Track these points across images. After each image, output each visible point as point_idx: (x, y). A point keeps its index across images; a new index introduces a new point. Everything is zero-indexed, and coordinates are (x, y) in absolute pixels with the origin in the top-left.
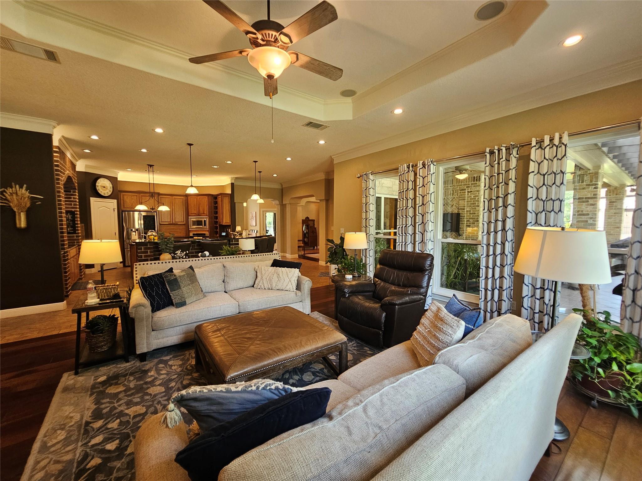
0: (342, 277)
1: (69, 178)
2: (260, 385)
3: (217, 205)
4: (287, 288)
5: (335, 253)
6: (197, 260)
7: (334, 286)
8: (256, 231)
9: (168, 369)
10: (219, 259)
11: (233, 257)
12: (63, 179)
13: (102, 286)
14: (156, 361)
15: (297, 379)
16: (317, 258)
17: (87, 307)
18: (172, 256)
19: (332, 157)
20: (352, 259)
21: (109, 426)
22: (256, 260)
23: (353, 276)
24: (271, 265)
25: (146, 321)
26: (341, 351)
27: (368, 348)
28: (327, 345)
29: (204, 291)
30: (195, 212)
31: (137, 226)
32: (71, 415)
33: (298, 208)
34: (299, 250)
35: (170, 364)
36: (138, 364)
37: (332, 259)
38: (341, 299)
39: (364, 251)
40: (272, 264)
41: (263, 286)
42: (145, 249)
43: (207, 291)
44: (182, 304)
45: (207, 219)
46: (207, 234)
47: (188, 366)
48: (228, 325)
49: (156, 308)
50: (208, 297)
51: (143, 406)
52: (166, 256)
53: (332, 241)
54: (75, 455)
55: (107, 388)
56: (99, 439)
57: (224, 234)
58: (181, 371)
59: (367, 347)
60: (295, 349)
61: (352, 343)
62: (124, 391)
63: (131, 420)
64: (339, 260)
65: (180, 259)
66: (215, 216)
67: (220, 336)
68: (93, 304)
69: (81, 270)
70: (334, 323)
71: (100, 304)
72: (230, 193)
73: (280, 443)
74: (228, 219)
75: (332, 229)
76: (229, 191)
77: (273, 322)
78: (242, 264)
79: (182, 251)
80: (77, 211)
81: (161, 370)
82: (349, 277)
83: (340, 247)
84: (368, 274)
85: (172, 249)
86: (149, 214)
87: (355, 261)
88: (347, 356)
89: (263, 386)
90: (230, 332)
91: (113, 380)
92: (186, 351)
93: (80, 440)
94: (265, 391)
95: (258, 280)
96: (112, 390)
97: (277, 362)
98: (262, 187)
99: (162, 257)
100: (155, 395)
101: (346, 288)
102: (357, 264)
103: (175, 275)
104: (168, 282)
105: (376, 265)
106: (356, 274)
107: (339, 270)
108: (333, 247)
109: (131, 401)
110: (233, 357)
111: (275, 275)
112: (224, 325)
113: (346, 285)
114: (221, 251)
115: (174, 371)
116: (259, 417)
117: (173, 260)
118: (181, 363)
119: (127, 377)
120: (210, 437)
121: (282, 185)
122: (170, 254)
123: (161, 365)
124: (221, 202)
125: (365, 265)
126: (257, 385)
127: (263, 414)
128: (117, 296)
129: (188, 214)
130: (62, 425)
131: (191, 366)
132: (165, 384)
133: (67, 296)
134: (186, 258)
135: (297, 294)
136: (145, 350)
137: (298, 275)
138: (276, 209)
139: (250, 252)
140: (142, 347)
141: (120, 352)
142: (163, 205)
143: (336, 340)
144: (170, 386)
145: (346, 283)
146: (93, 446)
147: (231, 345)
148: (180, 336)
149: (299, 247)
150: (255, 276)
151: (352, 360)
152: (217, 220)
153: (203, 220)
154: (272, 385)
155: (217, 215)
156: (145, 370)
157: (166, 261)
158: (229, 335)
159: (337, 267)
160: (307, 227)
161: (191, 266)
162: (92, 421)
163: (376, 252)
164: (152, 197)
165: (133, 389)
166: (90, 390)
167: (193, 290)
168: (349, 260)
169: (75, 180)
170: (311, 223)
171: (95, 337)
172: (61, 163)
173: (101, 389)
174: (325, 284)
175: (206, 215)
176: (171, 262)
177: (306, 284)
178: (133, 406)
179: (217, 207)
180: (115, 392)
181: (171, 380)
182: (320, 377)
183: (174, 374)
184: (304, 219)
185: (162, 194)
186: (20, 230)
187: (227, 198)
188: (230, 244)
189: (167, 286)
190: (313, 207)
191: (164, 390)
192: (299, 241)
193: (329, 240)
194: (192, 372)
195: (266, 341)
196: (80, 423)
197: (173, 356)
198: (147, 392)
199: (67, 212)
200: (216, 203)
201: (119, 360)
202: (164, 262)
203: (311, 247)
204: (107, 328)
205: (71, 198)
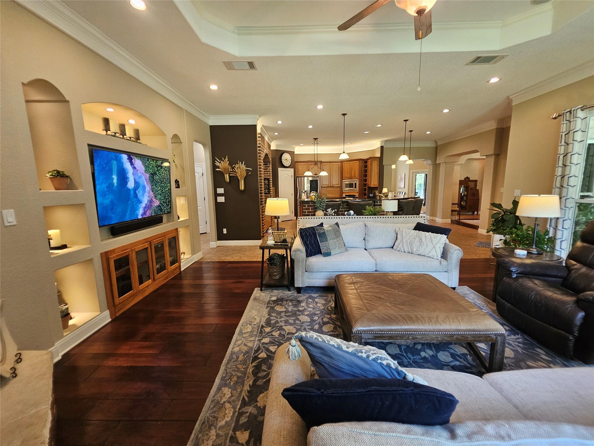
0: (511, 251)
1: (266, 155)
2: (371, 354)
3: (366, 169)
4: (430, 255)
5: (503, 220)
6: (343, 218)
7: (496, 260)
8: (403, 194)
9: (315, 305)
10: (361, 218)
11: (375, 218)
12: (263, 156)
13: (277, 232)
14: (307, 295)
15: (431, 355)
16: (476, 225)
17: (267, 246)
18: (324, 213)
19: (510, 97)
20: (530, 229)
21: (274, 333)
22: (398, 222)
23: (528, 252)
24: (413, 228)
25: (302, 263)
26: (494, 343)
27: (544, 351)
28: (474, 331)
29: (346, 246)
30: (348, 176)
31: (306, 189)
32: (256, 317)
33: (455, 167)
34: (452, 215)
35: (317, 301)
36: (296, 294)
37: (497, 228)
38: (504, 279)
39: (553, 221)
40: (415, 227)
41: (402, 249)
42: (308, 206)
43: (349, 246)
44: (328, 254)
45: (358, 182)
46: (357, 195)
47: (329, 306)
48: (362, 281)
49: (309, 254)
50: (350, 252)
51: (295, 327)
52: (320, 213)
53: (499, 206)
54: (254, 345)
55: (276, 306)
56: (266, 340)
57: (371, 195)
58: (323, 309)
59: (541, 349)
60: (429, 324)
61: (515, 337)
62: (285, 312)
63: (286, 335)
64: (508, 230)
65: (330, 215)
66: (364, 179)
67: (353, 289)
68: (271, 244)
69: (272, 219)
70: (490, 305)
71: (274, 245)
72: (379, 156)
73: (376, 433)
74: (376, 181)
75: (501, 191)
76: (378, 155)
77: (409, 287)
78: (382, 224)
79: (332, 210)
80: (270, 178)
81: (310, 304)
82: (521, 252)
83: (511, 213)
84: (557, 253)
85: (324, 207)
86: (315, 179)
87: (534, 233)
88: (503, 351)
89: (374, 357)
90: (362, 288)
91: (280, 301)
92: (329, 293)
93: (258, 336)
94: (375, 364)
95: (398, 242)
96: (278, 308)
97: (406, 330)
98: (412, 147)
99: (317, 213)
100: (303, 323)
101: (514, 267)
102: (537, 237)
103: (324, 230)
104: (318, 234)
105: (574, 241)
106: (535, 250)
107: (505, 242)
108: (500, 213)
109: (288, 321)
110: (362, 312)
111: (417, 239)
112: (359, 279)
113: (514, 263)
114: (365, 211)
115: (318, 308)
116: (360, 391)
117: (325, 217)
118: (324, 302)
119: (288, 302)
120: (312, 388)
121: (436, 142)
122: (323, 211)
123: (310, 300)
124: (370, 166)
125: (552, 241)
126: (368, 353)
127: (364, 389)
128: (285, 241)
129: (342, 178)
130: (250, 322)
131: (331, 308)
132: (311, 315)
133: (263, 236)
134: (334, 215)
135: (442, 263)
136: (300, 286)
137: (444, 242)
138: (427, 170)
139: (392, 213)
140: (298, 283)
141: (286, 283)
142: (324, 171)
143: (487, 328)
144: (314, 319)
145: (514, 260)
146: (263, 343)
147: (362, 300)
148: (325, 280)
149: (452, 211)
150: (396, 237)
151: (512, 358)
152: (366, 183)
153: (354, 183)
154: (384, 360)
155: (366, 178)
156: (299, 300)
157: (319, 217)
158: (362, 290)
159: (503, 238)
160: (467, 188)
161: (337, 223)
162: (265, 326)
163: (577, 223)
164: (316, 165)
165: (290, 312)
166: (267, 304)
167: (337, 243)
168: (525, 232)
169: (270, 156)
170: (471, 185)
171: (272, 268)
172: (262, 145)
173: (272, 305)
174: (483, 257)
175: (357, 178)
176: (323, 218)
177: (455, 253)
178: (289, 325)
179: (366, 170)
180: (280, 310)
181: (315, 314)
182: (461, 362)
183: (318, 309)
184: (463, 179)
185: (324, 162)
186: (241, 191)
187: (376, 161)
188: (375, 205)
189: (318, 237)
190: (477, 165)
191: (309, 320)
192: (453, 204)
193: (493, 205)
194: (331, 313)
195: (397, 306)
196: (259, 325)
197: (319, 295)
198: (298, 318)
199: (265, 179)
200: (366, 166)
201: (285, 288)
202: (318, 217)
203: (469, 211)
204: (278, 263)
205: (267, 169)
